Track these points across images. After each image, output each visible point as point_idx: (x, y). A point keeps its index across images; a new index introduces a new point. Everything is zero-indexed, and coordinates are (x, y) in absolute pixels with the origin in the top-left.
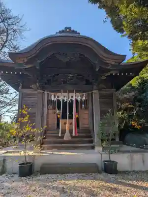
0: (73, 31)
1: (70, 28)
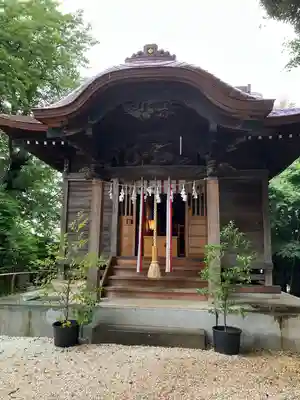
0: (162, 52)
1: (154, 47)
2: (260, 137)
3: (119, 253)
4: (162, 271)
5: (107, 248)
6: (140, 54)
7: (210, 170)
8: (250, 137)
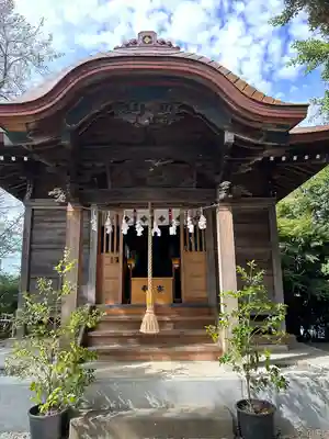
0: (163, 43)
1: (151, 35)
2: (272, 158)
6: (135, 43)
7: (222, 195)
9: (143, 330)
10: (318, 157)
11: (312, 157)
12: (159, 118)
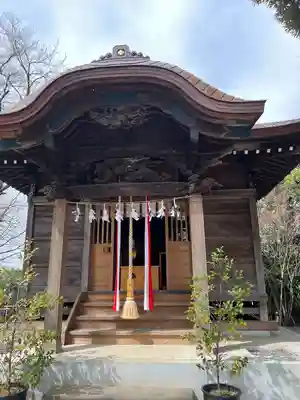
0: (134, 54)
1: (124, 48)
2: (246, 152)
3: (91, 287)
4: (140, 309)
5: (77, 282)
6: (109, 56)
7: (192, 187)
8: (235, 153)
9: (125, 316)
10: (291, 149)
11: (286, 149)
12: (130, 120)
